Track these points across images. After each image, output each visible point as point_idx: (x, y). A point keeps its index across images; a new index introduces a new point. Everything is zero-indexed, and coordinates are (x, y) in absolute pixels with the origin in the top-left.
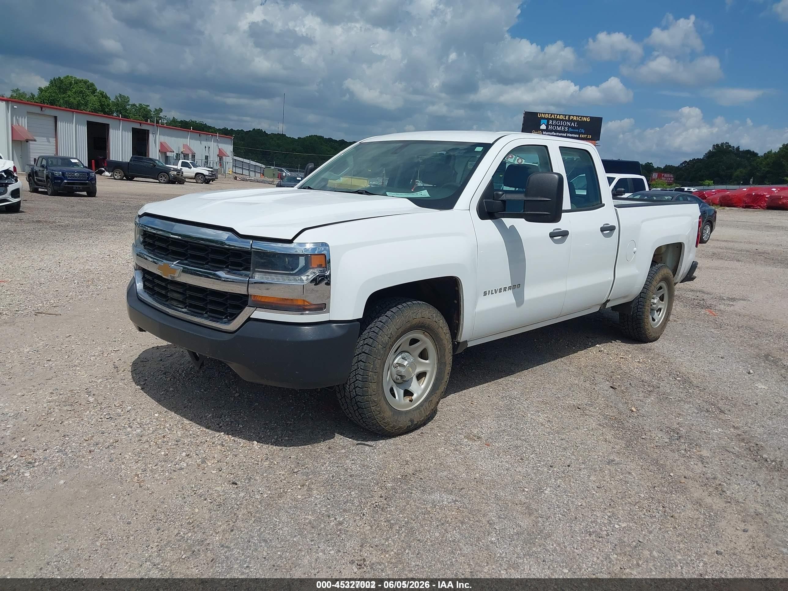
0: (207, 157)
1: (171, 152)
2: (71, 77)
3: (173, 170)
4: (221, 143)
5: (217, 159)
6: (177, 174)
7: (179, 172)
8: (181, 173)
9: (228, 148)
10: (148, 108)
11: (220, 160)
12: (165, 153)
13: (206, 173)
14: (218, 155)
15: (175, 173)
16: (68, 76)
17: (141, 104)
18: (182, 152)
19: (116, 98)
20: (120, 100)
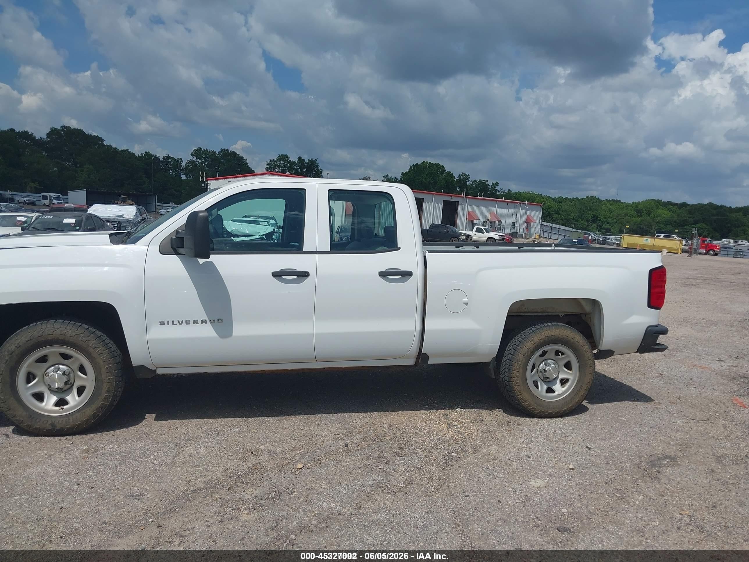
0: (513, 224)
1: (477, 219)
2: (426, 162)
3: (463, 235)
4: (530, 210)
5: (524, 225)
6: (466, 239)
7: (468, 237)
8: (470, 238)
9: (537, 215)
10: (487, 183)
11: (527, 226)
12: (472, 221)
13: (497, 237)
14: (525, 222)
15: (465, 237)
16: (424, 162)
17: (481, 180)
18: (488, 220)
19: (459, 176)
20: (462, 177)
